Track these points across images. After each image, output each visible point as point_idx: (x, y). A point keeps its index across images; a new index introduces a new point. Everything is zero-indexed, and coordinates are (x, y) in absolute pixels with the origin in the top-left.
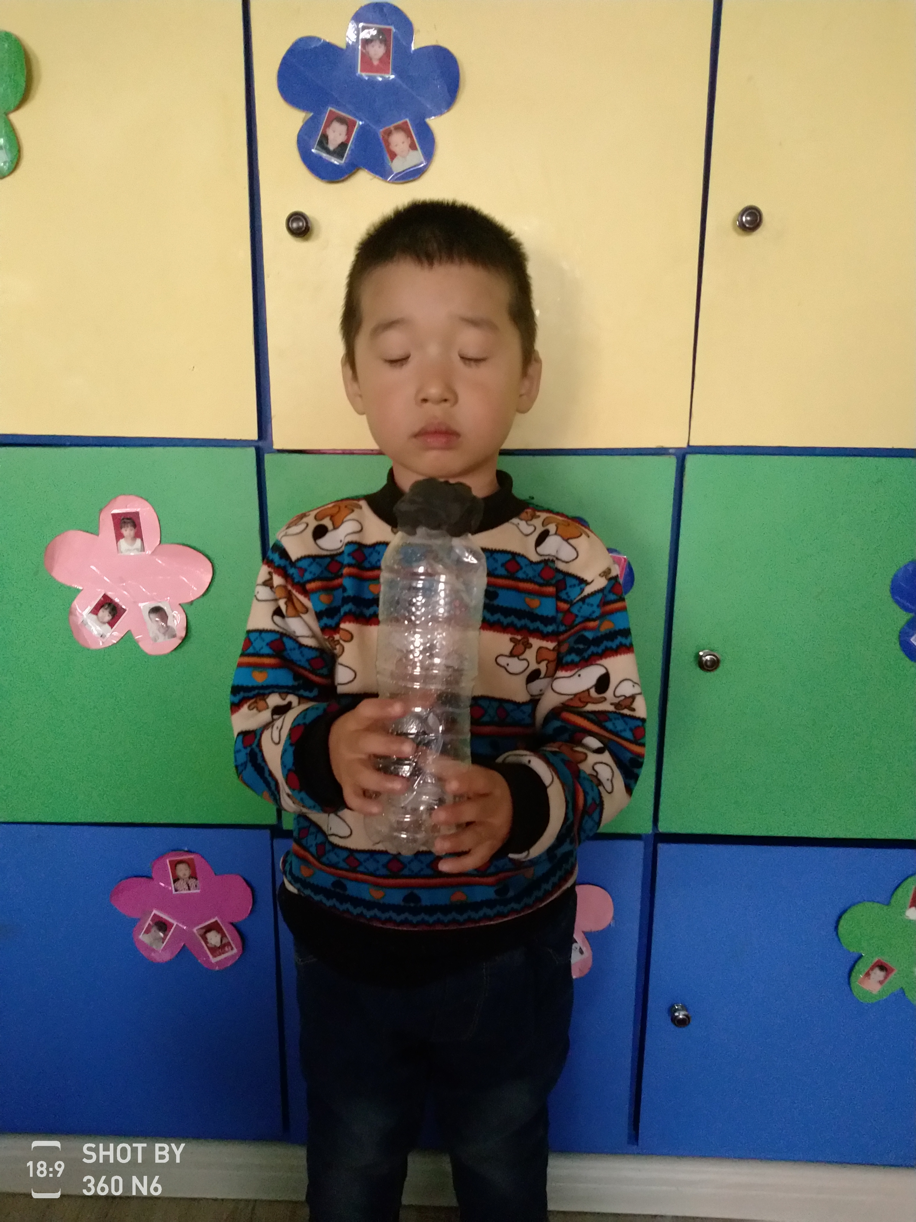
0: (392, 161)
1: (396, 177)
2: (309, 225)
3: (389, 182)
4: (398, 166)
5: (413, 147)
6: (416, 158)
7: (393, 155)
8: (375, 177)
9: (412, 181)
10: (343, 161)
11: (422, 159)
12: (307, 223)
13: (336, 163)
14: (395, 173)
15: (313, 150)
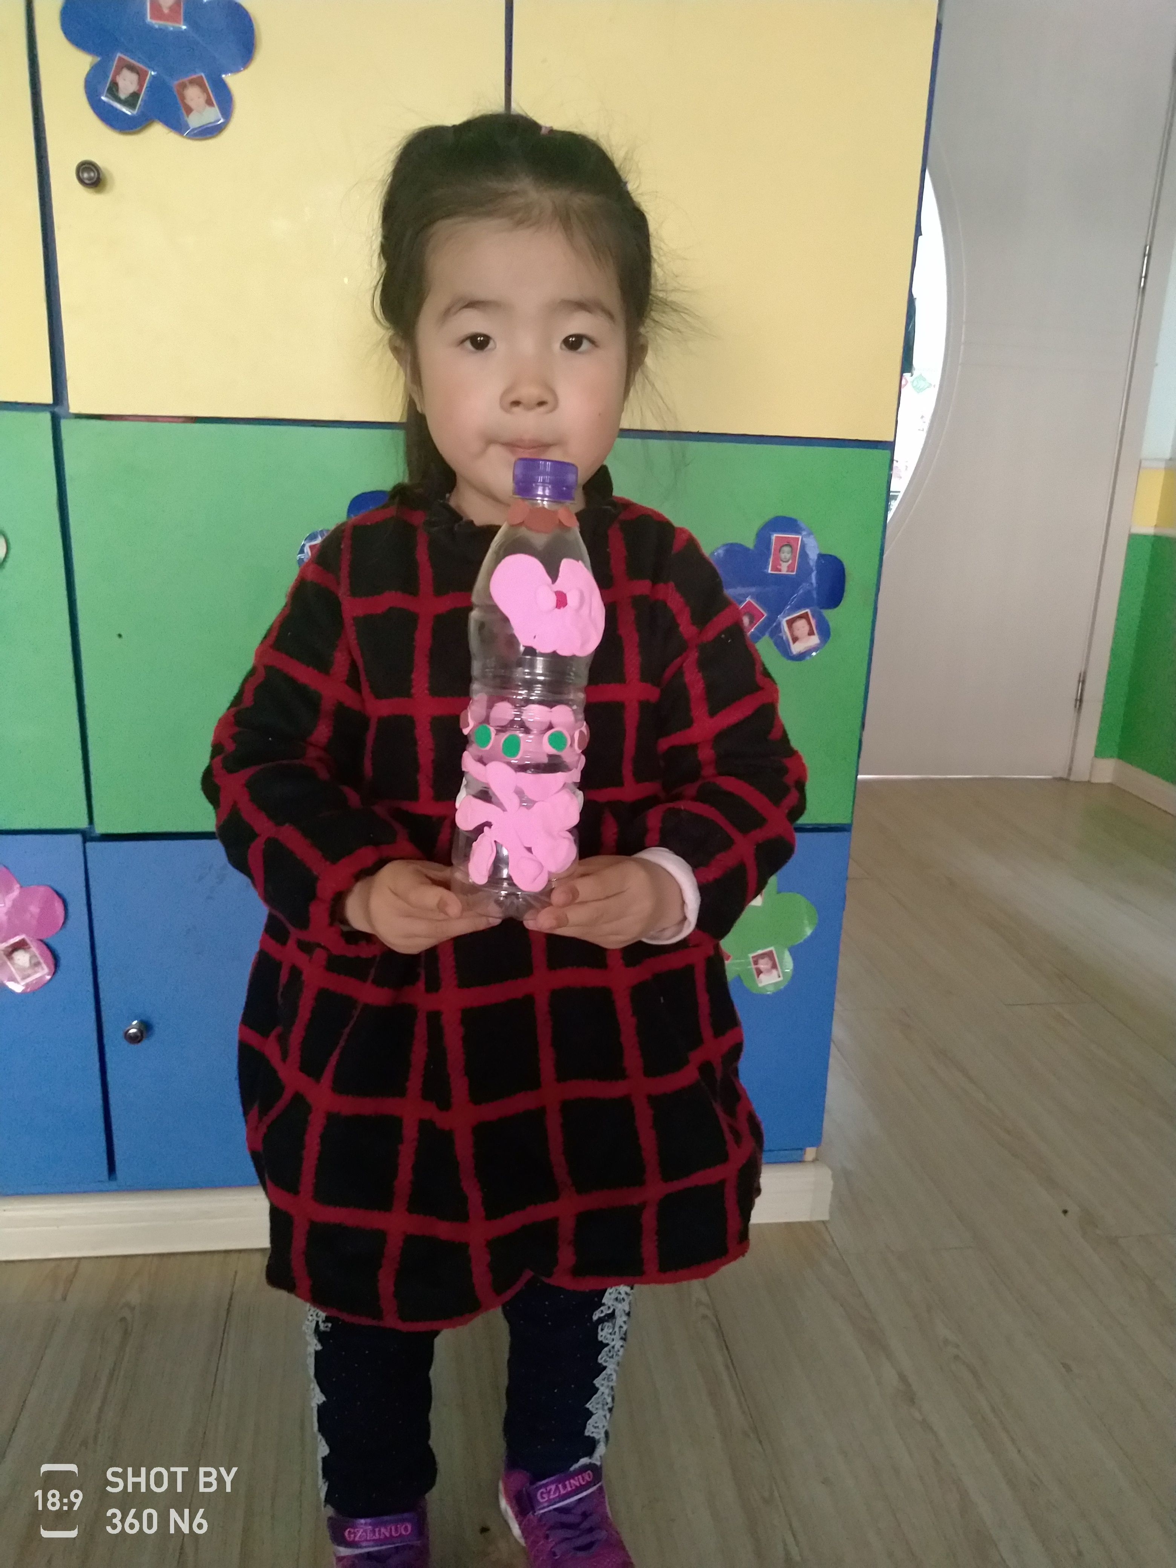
0: (188, 117)
1: (192, 133)
2: (101, 176)
3: (184, 137)
4: (195, 121)
5: (209, 103)
6: (211, 115)
7: (189, 110)
8: (171, 132)
9: (210, 138)
10: (135, 112)
11: (220, 115)
12: (99, 174)
13: (129, 113)
14: (191, 129)
15: (103, 98)
